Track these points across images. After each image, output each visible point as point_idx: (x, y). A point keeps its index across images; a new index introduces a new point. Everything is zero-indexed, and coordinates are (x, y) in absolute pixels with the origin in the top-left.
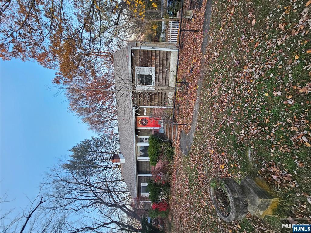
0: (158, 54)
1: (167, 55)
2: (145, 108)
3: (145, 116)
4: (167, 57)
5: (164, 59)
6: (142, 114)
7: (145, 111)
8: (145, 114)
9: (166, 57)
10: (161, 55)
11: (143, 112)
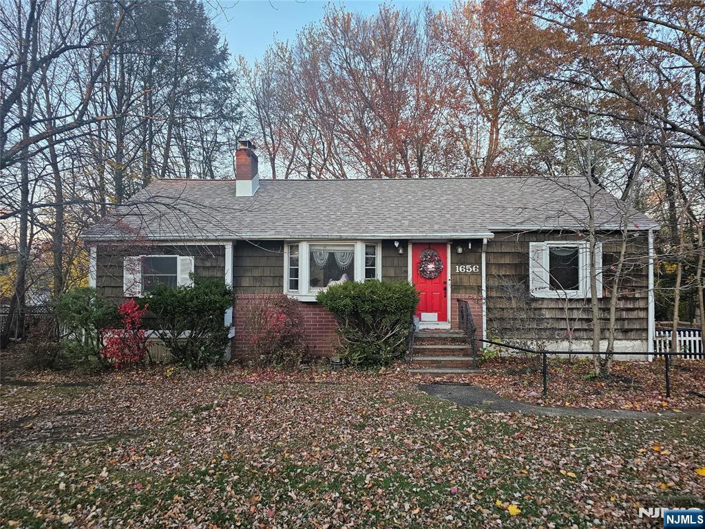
0: (637, 305)
1: (637, 330)
2: (480, 268)
3: (453, 269)
4: (631, 330)
5: (626, 322)
6: (458, 260)
7: (470, 269)
8: (459, 269)
9: (630, 327)
10: (635, 313)
11: (465, 263)
